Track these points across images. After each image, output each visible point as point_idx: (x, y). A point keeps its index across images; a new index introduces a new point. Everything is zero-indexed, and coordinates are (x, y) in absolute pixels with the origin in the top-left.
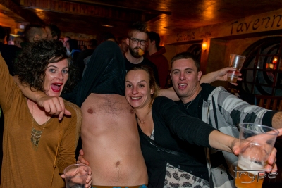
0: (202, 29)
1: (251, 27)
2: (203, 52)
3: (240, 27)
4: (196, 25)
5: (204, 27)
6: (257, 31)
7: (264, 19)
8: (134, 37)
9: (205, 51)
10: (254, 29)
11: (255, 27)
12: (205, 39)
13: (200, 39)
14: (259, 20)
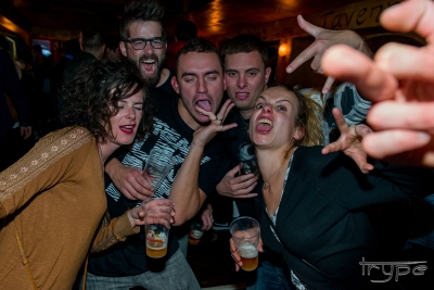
0: (277, 23)
1: (354, 20)
2: (279, 59)
3: (337, 21)
4: (268, 17)
5: (281, 20)
6: (362, 26)
7: (373, 9)
8: (133, 36)
9: (284, 57)
10: (359, 23)
11: (360, 20)
12: (282, 39)
13: (276, 39)
14: (365, 10)
